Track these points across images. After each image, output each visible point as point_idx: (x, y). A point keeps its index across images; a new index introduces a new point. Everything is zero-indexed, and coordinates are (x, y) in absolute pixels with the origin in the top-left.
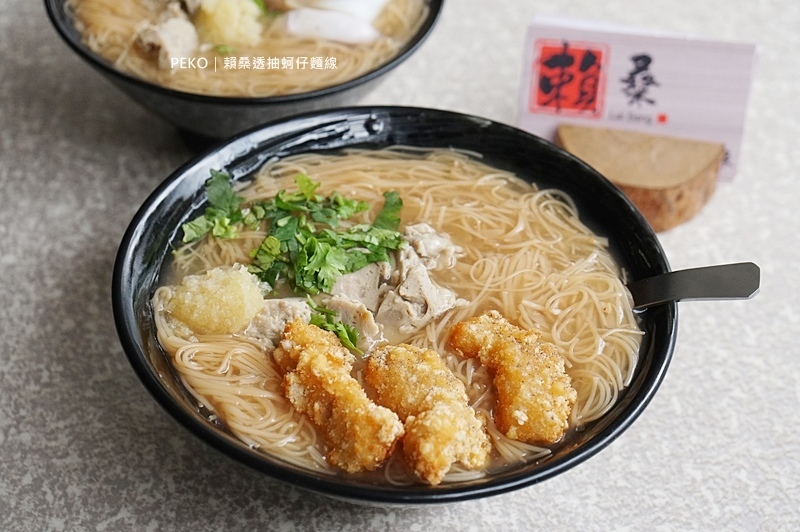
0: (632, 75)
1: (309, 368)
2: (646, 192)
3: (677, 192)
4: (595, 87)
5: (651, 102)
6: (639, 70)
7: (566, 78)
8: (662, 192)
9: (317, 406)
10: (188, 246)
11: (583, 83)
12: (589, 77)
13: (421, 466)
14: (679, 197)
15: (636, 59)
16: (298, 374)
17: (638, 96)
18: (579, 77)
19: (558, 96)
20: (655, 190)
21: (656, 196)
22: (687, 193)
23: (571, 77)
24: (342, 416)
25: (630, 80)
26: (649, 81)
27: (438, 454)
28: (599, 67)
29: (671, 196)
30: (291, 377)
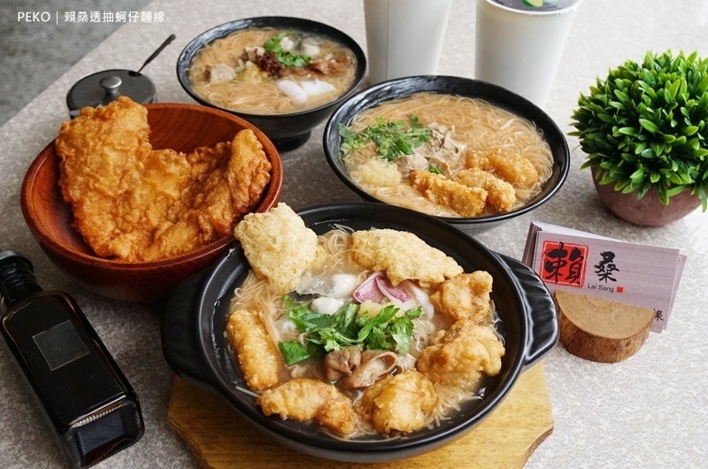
0: (602, 264)
1: (435, 185)
2: (608, 340)
3: (627, 342)
4: (579, 269)
5: (614, 280)
6: (605, 261)
7: (562, 263)
8: (618, 341)
9: (445, 198)
10: (349, 155)
11: (572, 266)
12: (576, 263)
13: (502, 206)
14: (628, 344)
15: (604, 255)
16: (431, 189)
17: (606, 276)
18: (570, 263)
19: (556, 273)
20: (613, 340)
21: (614, 343)
22: (632, 342)
23: (565, 263)
24: (459, 197)
25: (601, 266)
26: (613, 268)
27: (508, 198)
28: (582, 258)
29: (623, 344)
30: (428, 191)
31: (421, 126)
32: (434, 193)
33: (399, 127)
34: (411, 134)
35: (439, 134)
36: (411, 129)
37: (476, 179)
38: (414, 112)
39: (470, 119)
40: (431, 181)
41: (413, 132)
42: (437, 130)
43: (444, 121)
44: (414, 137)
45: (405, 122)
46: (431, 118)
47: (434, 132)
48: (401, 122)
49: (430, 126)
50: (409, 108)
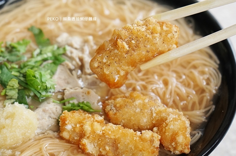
31: (49, 42)
32: (92, 142)
33: (22, 49)
34: (39, 58)
35: (74, 51)
36: (38, 51)
37: (138, 110)
38: (36, 22)
39: (106, 21)
40: (87, 128)
41: (40, 53)
42: (71, 45)
43: (76, 29)
44: (45, 60)
45: (28, 40)
46: (59, 28)
47: (68, 48)
48: (23, 41)
49: (59, 39)
50: (27, 17)
